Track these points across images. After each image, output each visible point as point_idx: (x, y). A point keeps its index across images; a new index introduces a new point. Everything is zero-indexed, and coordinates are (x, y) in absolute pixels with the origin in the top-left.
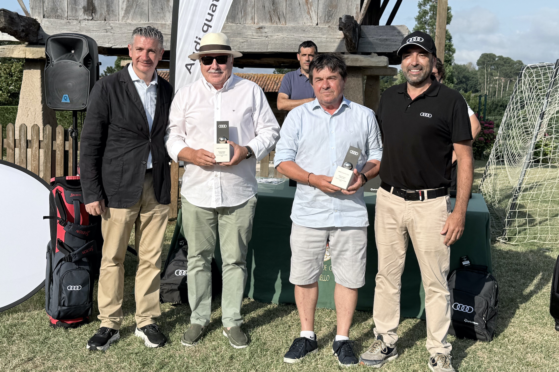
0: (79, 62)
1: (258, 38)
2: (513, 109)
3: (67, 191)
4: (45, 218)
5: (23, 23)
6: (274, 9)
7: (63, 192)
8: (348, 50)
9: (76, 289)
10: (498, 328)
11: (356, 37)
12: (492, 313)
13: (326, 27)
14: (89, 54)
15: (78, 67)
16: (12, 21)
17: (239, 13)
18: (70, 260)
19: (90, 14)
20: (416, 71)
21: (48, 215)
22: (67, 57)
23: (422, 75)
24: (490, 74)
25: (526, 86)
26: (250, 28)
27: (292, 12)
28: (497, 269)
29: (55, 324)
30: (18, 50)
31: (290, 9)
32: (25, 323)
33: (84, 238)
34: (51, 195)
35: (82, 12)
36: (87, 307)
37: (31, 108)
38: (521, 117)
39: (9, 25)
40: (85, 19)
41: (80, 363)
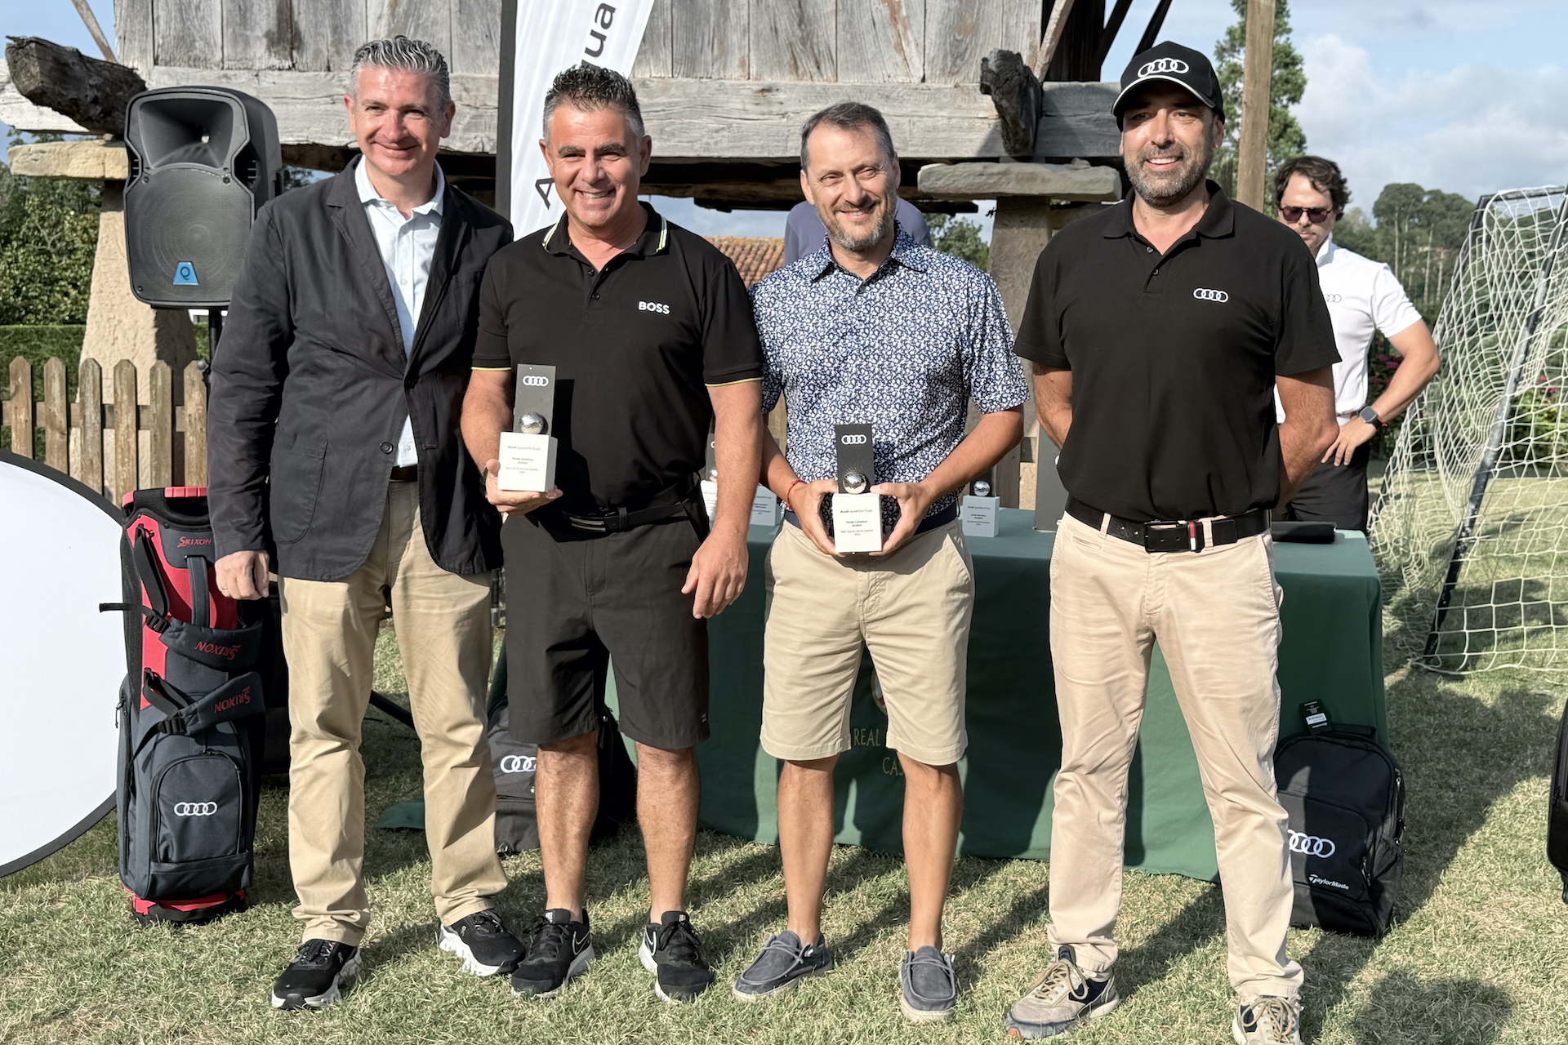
0: (221, 169)
1: (761, 117)
2: (1458, 313)
3: (170, 531)
4: (104, 607)
5: (96, 78)
6: (803, 38)
7: (157, 534)
8: (1008, 151)
9: (200, 811)
10: (1406, 898)
11: (1029, 113)
12: (1386, 858)
13: (949, 86)
14: (250, 144)
15: (221, 182)
16: (64, 73)
17: (706, 48)
18: (178, 729)
19: (287, 53)
20: (1164, 161)
21: (119, 600)
22: (188, 155)
23: (1183, 173)
24: (1408, 240)
25: (1494, 249)
26: (736, 90)
27: (852, 45)
28: (1410, 741)
29: (146, 913)
30: (84, 155)
31: (849, 36)
32: (60, 911)
33: (221, 665)
34: (125, 542)
35: (263, 49)
36: (235, 862)
37: (123, 318)
38: (1481, 335)
39: (55, 84)
40: (271, 68)
41: (206, 1023)
